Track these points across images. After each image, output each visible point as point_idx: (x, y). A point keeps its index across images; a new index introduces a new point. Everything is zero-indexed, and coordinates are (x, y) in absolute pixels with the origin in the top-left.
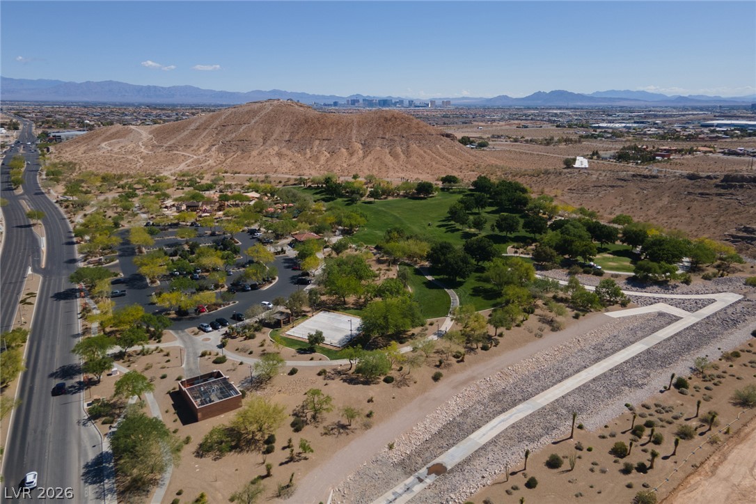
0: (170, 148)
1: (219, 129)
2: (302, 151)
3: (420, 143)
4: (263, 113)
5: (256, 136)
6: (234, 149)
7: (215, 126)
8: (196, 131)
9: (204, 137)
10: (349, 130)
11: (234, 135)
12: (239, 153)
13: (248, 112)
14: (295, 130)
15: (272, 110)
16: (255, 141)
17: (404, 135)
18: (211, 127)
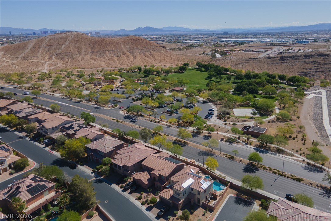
0: (24, 58)
1: (48, 47)
2: (102, 56)
3: (154, 50)
4: (70, 38)
5: (73, 50)
6: (66, 57)
7: (45, 46)
8: (34, 49)
9: (42, 52)
10: (119, 46)
11: (60, 50)
12: (70, 59)
13: (61, 38)
14: (93, 47)
15: (74, 37)
16: (75, 53)
17: (147, 47)
18: (42, 46)
